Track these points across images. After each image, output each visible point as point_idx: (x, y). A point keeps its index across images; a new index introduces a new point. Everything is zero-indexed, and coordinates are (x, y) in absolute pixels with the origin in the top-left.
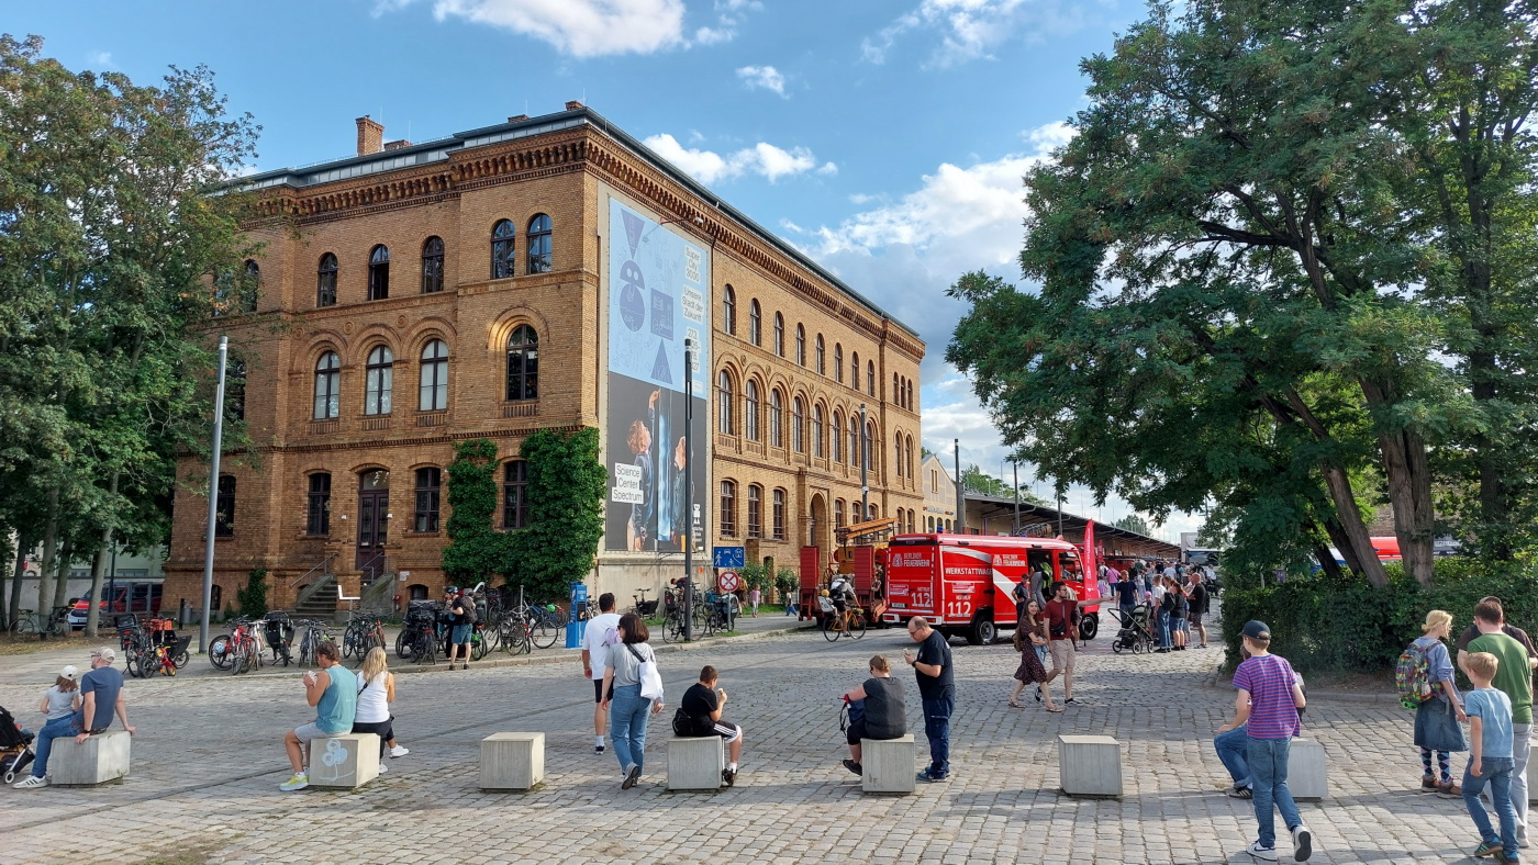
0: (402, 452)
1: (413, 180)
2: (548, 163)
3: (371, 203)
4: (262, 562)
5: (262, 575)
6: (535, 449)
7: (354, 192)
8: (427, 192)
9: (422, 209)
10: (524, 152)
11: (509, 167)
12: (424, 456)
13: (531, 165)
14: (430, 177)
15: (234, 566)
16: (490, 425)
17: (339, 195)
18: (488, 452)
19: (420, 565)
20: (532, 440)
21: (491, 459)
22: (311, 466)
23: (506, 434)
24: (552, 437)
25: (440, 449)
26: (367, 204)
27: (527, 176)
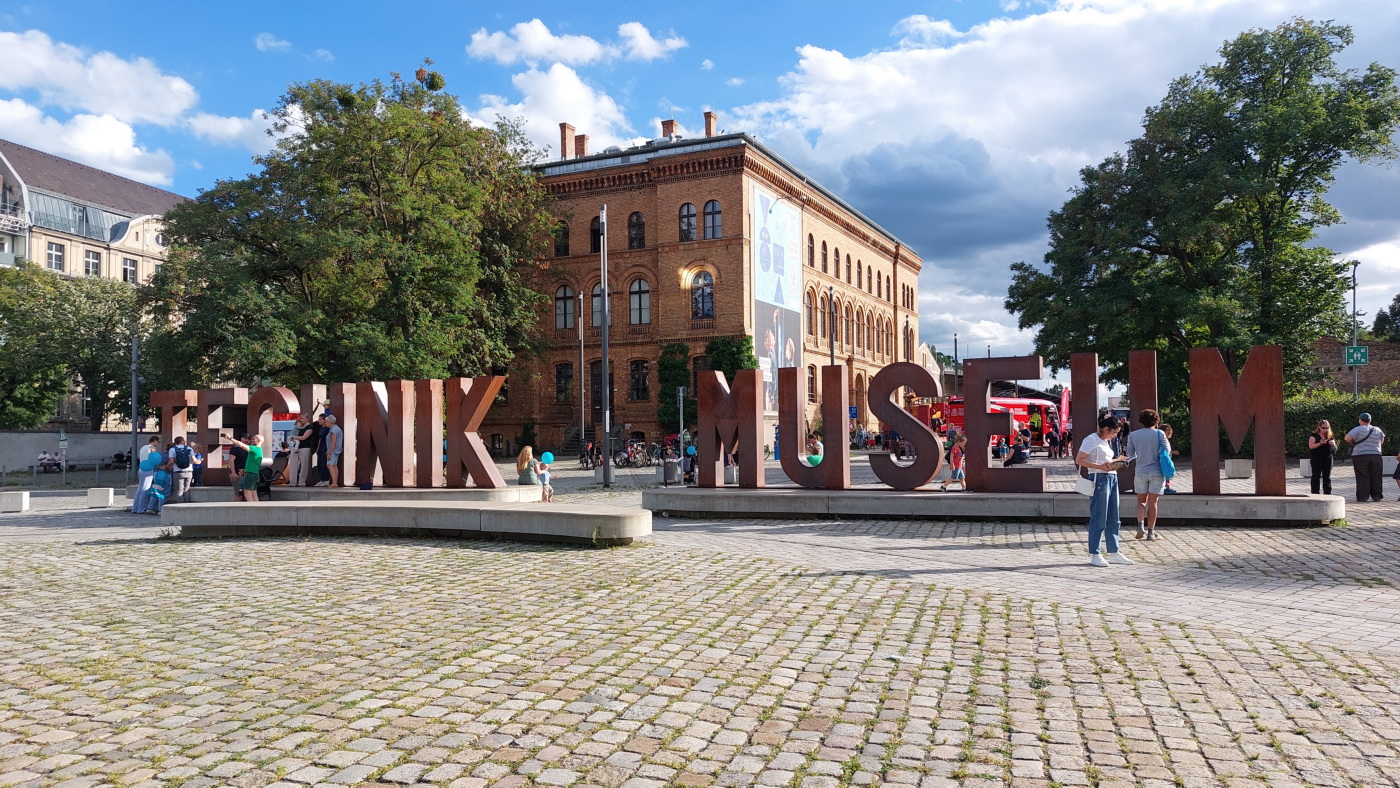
0: (622, 351)
1: (622, 175)
2: (718, 168)
3: (591, 189)
4: (531, 419)
5: (533, 427)
6: (717, 349)
7: (580, 182)
8: (632, 183)
9: (628, 194)
10: (702, 160)
11: (691, 170)
12: (637, 353)
13: (706, 168)
14: (634, 173)
15: (512, 422)
16: (683, 334)
17: (569, 184)
18: (684, 350)
19: (639, 419)
20: (713, 343)
21: (686, 355)
22: (558, 359)
23: (695, 340)
24: (727, 342)
25: (648, 348)
26: (588, 189)
27: (703, 176)
